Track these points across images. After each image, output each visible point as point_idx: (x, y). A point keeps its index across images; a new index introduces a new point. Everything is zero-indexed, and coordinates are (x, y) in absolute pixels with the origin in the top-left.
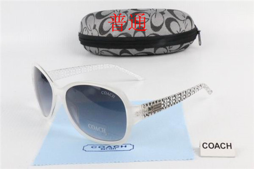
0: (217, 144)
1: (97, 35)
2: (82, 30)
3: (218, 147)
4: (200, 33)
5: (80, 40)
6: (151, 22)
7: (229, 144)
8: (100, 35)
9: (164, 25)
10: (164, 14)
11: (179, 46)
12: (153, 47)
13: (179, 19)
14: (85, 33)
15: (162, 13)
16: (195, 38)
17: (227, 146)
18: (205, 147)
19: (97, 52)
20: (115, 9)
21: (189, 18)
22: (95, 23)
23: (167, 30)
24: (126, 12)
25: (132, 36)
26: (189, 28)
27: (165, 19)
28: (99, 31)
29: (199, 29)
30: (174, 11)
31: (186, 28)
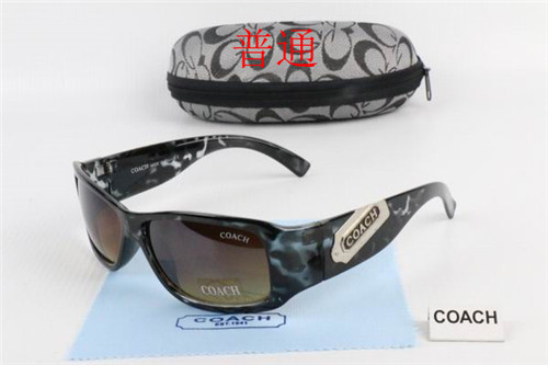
0: (465, 312)
1: (207, 79)
2: (175, 67)
3: (469, 319)
4: (430, 73)
5: (170, 89)
6: (323, 50)
7: (491, 314)
8: (213, 79)
9: (352, 56)
10: (352, 32)
11: (383, 101)
12: (327, 105)
13: (384, 44)
14: (181, 74)
15: (348, 31)
16: (418, 85)
17: (488, 317)
18: (440, 319)
19: (207, 115)
20: (245, 22)
21: (404, 40)
22: (203, 53)
23: (358, 68)
24: (269, 28)
25: (283, 80)
26: (404, 64)
27: (354, 44)
28: (212, 69)
29: (426, 66)
30: (373, 27)
31: (400, 62)
